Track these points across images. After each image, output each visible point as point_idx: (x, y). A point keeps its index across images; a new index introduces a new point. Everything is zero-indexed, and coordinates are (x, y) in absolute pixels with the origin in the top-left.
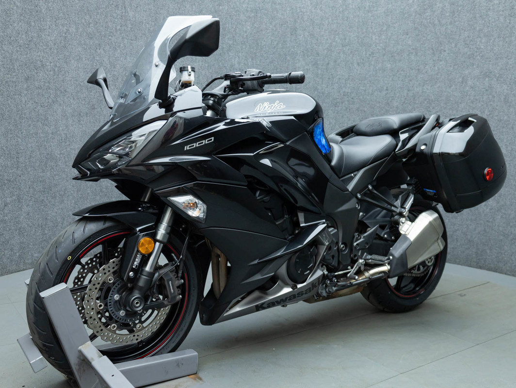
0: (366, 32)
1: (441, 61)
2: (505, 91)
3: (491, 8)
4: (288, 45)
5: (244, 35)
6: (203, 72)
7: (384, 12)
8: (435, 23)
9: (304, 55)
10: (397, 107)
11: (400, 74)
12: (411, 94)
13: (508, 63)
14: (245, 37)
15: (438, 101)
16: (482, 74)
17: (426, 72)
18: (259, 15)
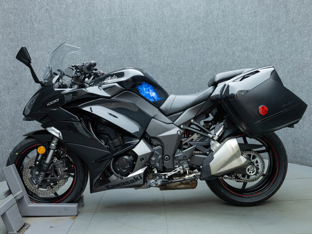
0: (177, 29)
1: (220, 43)
2: (256, 57)
3: (244, 12)
4: (132, 39)
5: (106, 34)
6: (83, 58)
7: (186, 17)
8: (214, 22)
9: (142, 44)
10: (198, 71)
11: (198, 51)
12: (205, 63)
13: (256, 42)
14: (106, 35)
15: (220, 66)
16: (243, 49)
17: (212, 50)
18: (114, 22)
